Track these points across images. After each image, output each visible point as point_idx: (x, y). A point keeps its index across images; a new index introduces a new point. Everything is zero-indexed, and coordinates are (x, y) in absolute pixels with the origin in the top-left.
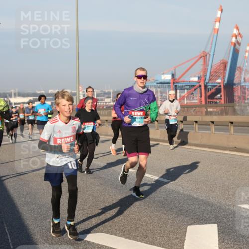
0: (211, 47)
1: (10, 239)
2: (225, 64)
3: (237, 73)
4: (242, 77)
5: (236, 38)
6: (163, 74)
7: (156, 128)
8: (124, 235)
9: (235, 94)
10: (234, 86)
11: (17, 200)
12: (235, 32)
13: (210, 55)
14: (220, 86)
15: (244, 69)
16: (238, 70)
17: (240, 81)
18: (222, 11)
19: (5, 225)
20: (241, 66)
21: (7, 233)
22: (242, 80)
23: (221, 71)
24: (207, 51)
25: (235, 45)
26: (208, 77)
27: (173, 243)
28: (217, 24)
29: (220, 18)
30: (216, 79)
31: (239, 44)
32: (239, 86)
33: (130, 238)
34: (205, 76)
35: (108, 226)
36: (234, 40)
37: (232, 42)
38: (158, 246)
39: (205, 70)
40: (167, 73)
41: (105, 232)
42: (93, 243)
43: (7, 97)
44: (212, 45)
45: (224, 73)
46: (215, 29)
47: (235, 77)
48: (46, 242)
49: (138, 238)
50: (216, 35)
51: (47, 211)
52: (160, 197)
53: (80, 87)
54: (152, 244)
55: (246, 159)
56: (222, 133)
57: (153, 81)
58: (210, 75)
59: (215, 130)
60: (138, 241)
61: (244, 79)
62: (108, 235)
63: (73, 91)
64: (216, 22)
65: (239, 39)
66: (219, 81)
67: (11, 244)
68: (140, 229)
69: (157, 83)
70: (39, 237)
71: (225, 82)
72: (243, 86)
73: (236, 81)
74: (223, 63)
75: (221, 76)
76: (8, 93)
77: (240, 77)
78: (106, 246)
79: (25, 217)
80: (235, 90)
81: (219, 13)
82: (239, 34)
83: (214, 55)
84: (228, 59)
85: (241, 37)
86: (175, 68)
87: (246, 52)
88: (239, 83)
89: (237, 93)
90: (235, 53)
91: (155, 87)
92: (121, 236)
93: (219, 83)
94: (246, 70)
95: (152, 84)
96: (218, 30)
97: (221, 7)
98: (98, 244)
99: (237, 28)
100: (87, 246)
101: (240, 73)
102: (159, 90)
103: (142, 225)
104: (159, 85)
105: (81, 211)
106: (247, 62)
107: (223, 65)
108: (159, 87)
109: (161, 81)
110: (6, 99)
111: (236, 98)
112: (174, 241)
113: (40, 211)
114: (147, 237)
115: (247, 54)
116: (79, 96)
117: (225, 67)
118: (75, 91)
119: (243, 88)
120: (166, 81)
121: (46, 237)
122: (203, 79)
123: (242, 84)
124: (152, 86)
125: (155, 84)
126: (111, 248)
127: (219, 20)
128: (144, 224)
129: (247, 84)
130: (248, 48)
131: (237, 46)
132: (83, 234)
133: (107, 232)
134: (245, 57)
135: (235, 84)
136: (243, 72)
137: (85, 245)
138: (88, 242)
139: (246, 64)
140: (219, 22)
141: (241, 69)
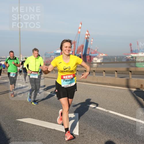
0: (77, 39)
2: (83, 46)
3: (88, 50)
4: (90, 52)
5: (87, 36)
6: (57, 50)
7: (54, 73)
8: (39, 119)
9: (87, 59)
10: (87, 56)
12: (87, 33)
13: (77, 42)
14: (81, 55)
18: (81, 24)
20: (90, 47)
22: (90, 53)
23: (82, 49)
24: (75, 41)
25: (87, 38)
26: (76, 52)
28: (80, 30)
30: (79, 53)
31: (89, 38)
33: (41, 120)
34: (75, 51)
36: (86, 36)
38: (53, 123)
39: (75, 49)
42: (25, 122)
44: (77, 38)
45: (83, 50)
46: (79, 32)
47: (87, 52)
48: (5, 122)
50: (79, 34)
51: (5, 109)
53: (21, 55)
54: (51, 122)
55: (91, 86)
57: (53, 53)
58: (77, 51)
59: (79, 74)
60: (45, 121)
61: (91, 53)
62: (32, 119)
64: (79, 29)
65: (88, 35)
66: (80, 53)
68: (46, 116)
71: (83, 54)
73: (87, 53)
75: (81, 51)
77: (89, 52)
78: (31, 124)
80: (87, 57)
81: (80, 25)
82: (89, 34)
83: (78, 42)
84: (84, 44)
85: (89, 35)
87: (91, 41)
88: (89, 54)
89: (88, 58)
90: (87, 42)
91: (54, 55)
92: (37, 119)
93: (80, 54)
96: (80, 32)
97: (81, 22)
98: (27, 123)
99: (88, 32)
100: (23, 124)
101: (89, 50)
103: (47, 114)
105: (20, 109)
107: (82, 47)
109: (56, 53)
111: (87, 61)
114: (49, 119)
115: (92, 43)
116: (20, 59)
117: (83, 47)
119: (90, 56)
120: (58, 53)
122: (74, 52)
123: (90, 55)
124: (52, 55)
125: (54, 54)
126: (33, 124)
127: (80, 28)
128: (48, 114)
129: (92, 55)
130: (92, 40)
131: (88, 39)
132: (21, 119)
133: (32, 118)
134: (91, 44)
135: (87, 55)
136: (90, 50)
137: (22, 123)
138: (23, 122)
139: (91, 47)
140: (81, 29)
141: (89, 49)
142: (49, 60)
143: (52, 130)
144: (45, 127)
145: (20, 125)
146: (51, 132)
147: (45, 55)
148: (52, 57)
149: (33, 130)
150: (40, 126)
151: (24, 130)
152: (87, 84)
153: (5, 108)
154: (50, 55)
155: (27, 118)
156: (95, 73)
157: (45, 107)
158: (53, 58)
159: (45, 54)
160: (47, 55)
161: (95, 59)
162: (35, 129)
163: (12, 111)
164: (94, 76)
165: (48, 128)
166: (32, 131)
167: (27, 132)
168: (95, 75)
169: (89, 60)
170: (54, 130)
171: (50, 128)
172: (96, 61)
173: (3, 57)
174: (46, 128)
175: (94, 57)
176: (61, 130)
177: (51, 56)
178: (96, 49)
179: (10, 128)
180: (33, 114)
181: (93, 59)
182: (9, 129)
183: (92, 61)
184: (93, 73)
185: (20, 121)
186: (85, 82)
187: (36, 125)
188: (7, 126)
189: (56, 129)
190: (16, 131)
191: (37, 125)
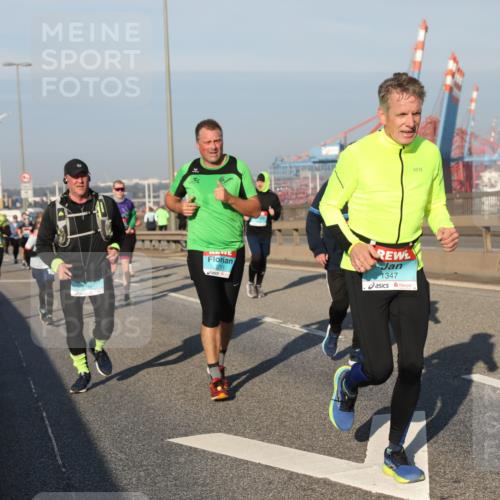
1: (56, 449)
2: (434, 124)
3: (457, 140)
4: (467, 146)
5: (453, 76)
6: (325, 145)
8: (259, 435)
9: (454, 177)
10: (452, 164)
11: (67, 378)
12: (452, 65)
15: (469, 133)
16: (458, 134)
17: (463, 153)
18: (426, 29)
19: (47, 422)
20: (464, 128)
21: (50, 438)
22: (466, 152)
25: (451, 89)
27: (347, 448)
28: (419, 55)
29: (423, 43)
31: (459, 87)
32: (461, 163)
33: (269, 441)
35: (231, 419)
36: (449, 80)
37: (446, 85)
38: (319, 453)
40: (332, 144)
41: (225, 432)
42: (204, 451)
43: (46, 195)
46: (414, 63)
47: (454, 147)
48: (121, 452)
49: (285, 440)
51: (121, 397)
52: (321, 366)
54: (308, 451)
55: (475, 293)
56: (433, 248)
57: (306, 159)
60: (283, 444)
61: (470, 149)
63: (164, 182)
64: (416, 49)
65: (457, 77)
67: (58, 458)
68: (287, 423)
69: (314, 162)
70: (107, 444)
72: (468, 163)
73: (454, 154)
74: (430, 123)
76: (47, 188)
77: (462, 147)
78: (227, 457)
79: (82, 410)
80: (454, 171)
81: (421, 34)
82: (459, 70)
84: (440, 115)
85: (462, 74)
86: (346, 133)
87: (472, 101)
88: (461, 158)
89: (458, 175)
90: (453, 104)
91: (311, 169)
94: (472, 134)
95: (304, 164)
96: (420, 63)
97: (425, 22)
98: (213, 453)
99: (455, 59)
100: (194, 457)
101: (463, 139)
102: (318, 174)
103: (292, 417)
104: (317, 165)
105: (181, 396)
106: (474, 119)
107: (432, 130)
108: (317, 169)
109: (321, 158)
110: (45, 199)
111: (455, 185)
112: (348, 444)
113: (108, 396)
114: (299, 437)
115: (473, 106)
117: (435, 129)
118: (167, 181)
119: (468, 166)
120: (330, 158)
121: (120, 443)
123: (467, 159)
124: (304, 168)
125: (310, 164)
126: (236, 459)
127: (422, 46)
128: (295, 414)
129: (475, 159)
130: (475, 95)
131: (455, 91)
132: (186, 435)
133: (229, 431)
134: (470, 110)
135: (454, 160)
136: (468, 138)
137: (190, 455)
138: (195, 450)
139: (472, 123)
140: (423, 49)
141: (463, 133)
142: (290, 190)
143: (318, 481)
144: (286, 472)
145: (182, 460)
146: (313, 490)
147: (275, 167)
148: (303, 174)
149: (235, 481)
150: (266, 466)
151: (201, 481)
152: (457, 287)
153: (119, 393)
154: (294, 170)
155: (209, 432)
156: (492, 235)
157: (284, 387)
158: (306, 178)
159: (274, 164)
160: (281, 170)
161: (487, 176)
162: (246, 480)
163: (149, 405)
164: (487, 251)
165: (298, 475)
166: (235, 487)
167: (212, 492)
168: (493, 247)
169: (461, 183)
170: (326, 482)
171: (306, 476)
172: (492, 186)
173: (102, 185)
174: (292, 476)
175: (486, 167)
176: (353, 485)
177: (298, 171)
178: (493, 134)
179: (142, 474)
180: (235, 415)
181: (479, 177)
182: (139, 479)
183: (477, 185)
184: (481, 235)
185: (181, 445)
186: (447, 279)
187: (247, 462)
188: (130, 464)
189: (333, 478)
190: (167, 486)
191: (252, 463)
